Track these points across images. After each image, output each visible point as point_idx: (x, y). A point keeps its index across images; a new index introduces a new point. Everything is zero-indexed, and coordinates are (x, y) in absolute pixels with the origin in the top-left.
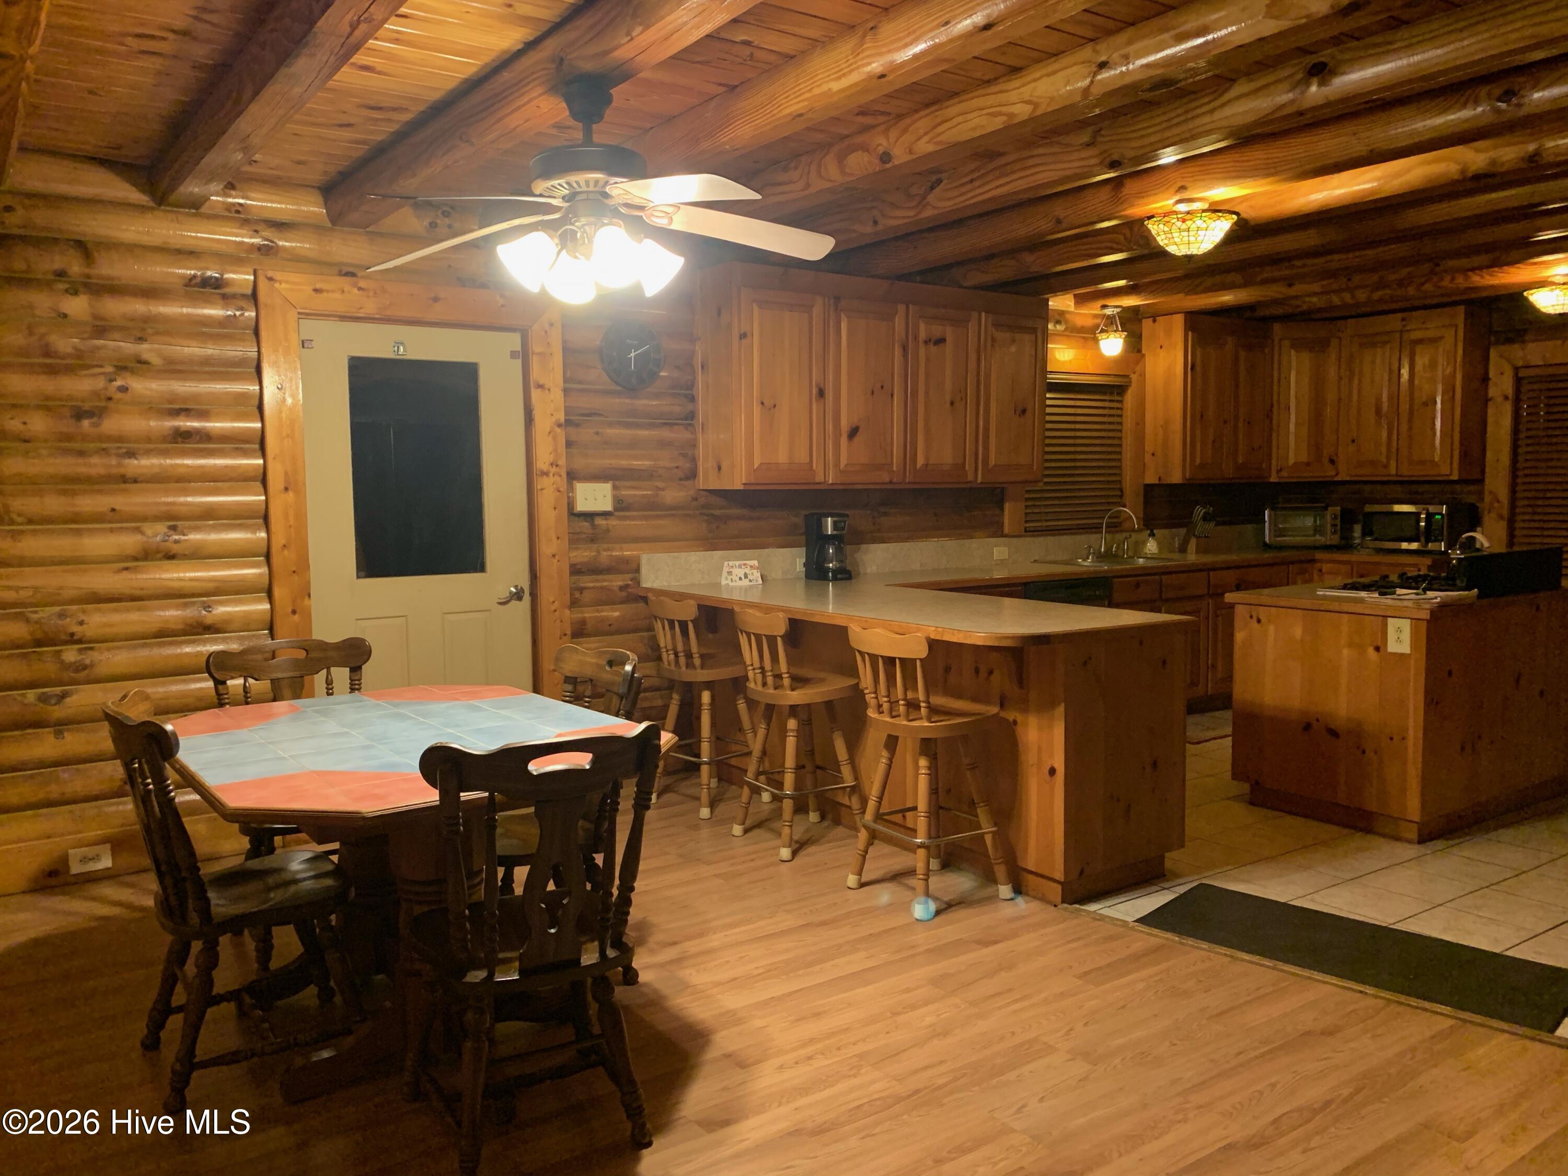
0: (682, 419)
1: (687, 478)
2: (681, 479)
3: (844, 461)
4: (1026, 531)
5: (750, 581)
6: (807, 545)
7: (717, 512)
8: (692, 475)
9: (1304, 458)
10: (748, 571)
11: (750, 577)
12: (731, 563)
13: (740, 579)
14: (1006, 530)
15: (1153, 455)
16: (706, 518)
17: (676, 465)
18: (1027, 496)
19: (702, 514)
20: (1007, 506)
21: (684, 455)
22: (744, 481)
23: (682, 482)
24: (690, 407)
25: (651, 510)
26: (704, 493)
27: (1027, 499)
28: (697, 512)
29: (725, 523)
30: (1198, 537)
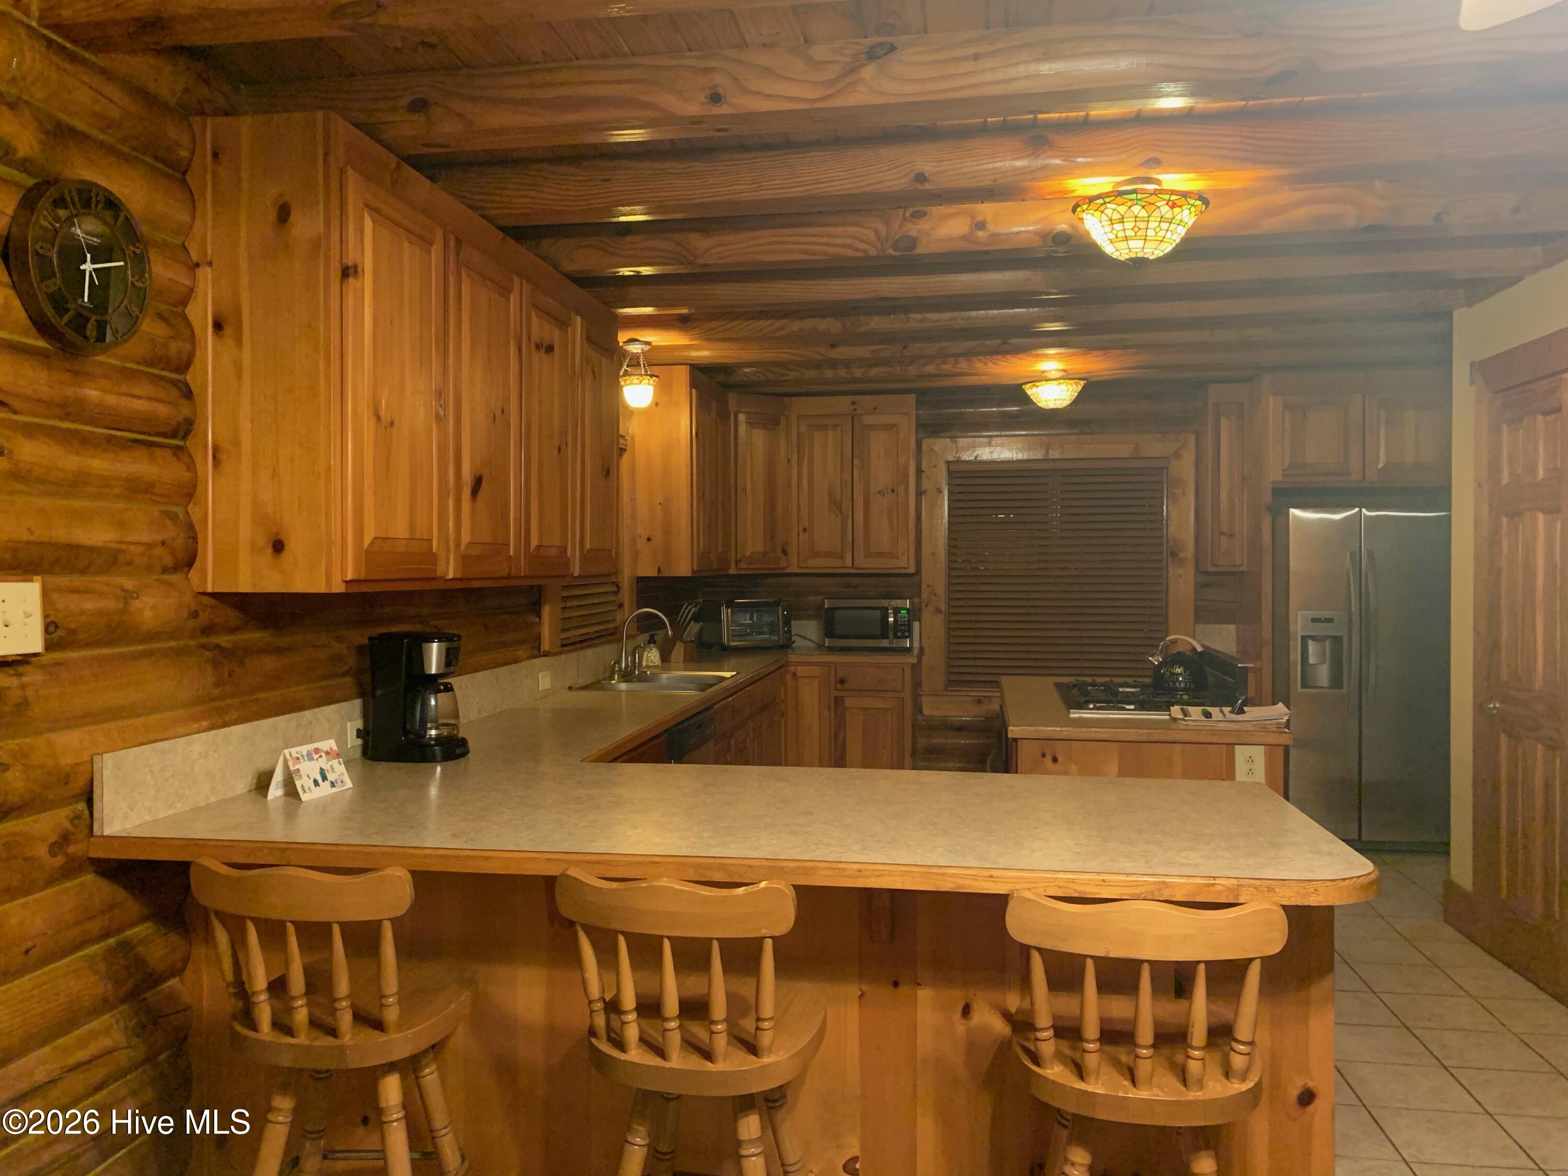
0: (164, 435)
1: (175, 569)
2: (165, 570)
3: (466, 538)
4: (563, 646)
5: (333, 785)
6: (362, 694)
7: (224, 640)
8: (187, 560)
9: (760, 548)
10: (323, 763)
11: (331, 776)
12: (294, 751)
13: (316, 783)
14: (546, 646)
15: (649, 539)
16: (209, 654)
17: (160, 538)
18: (565, 594)
19: (204, 646)
20: (546, 610)
21: (173, 517)
22: (349, 577)
23: (167, 577)
24: (185, 411)
25: (110, 643)
26: (206, 600)
27: (565, 598)
28: (192, 643)
29: (242, 663)
30: (685, 643)
